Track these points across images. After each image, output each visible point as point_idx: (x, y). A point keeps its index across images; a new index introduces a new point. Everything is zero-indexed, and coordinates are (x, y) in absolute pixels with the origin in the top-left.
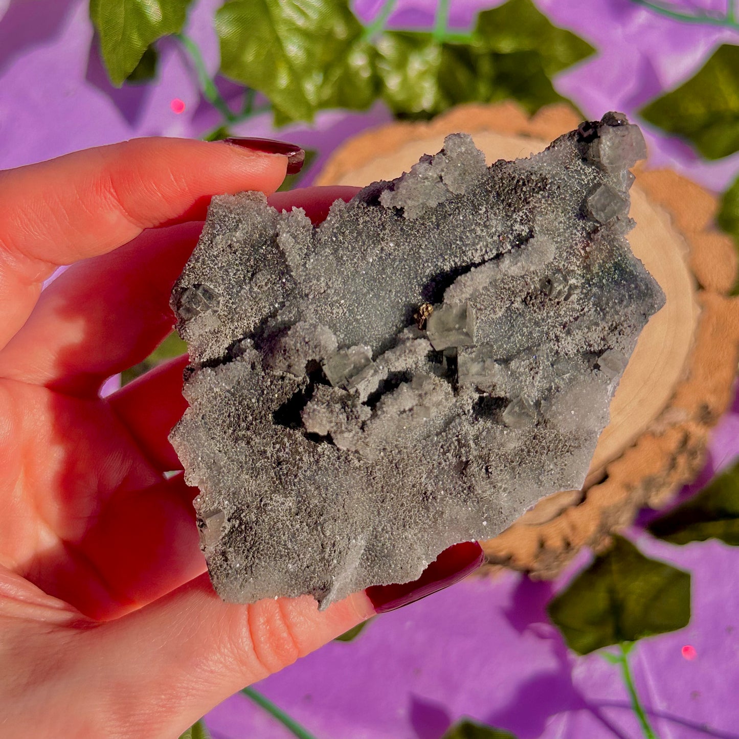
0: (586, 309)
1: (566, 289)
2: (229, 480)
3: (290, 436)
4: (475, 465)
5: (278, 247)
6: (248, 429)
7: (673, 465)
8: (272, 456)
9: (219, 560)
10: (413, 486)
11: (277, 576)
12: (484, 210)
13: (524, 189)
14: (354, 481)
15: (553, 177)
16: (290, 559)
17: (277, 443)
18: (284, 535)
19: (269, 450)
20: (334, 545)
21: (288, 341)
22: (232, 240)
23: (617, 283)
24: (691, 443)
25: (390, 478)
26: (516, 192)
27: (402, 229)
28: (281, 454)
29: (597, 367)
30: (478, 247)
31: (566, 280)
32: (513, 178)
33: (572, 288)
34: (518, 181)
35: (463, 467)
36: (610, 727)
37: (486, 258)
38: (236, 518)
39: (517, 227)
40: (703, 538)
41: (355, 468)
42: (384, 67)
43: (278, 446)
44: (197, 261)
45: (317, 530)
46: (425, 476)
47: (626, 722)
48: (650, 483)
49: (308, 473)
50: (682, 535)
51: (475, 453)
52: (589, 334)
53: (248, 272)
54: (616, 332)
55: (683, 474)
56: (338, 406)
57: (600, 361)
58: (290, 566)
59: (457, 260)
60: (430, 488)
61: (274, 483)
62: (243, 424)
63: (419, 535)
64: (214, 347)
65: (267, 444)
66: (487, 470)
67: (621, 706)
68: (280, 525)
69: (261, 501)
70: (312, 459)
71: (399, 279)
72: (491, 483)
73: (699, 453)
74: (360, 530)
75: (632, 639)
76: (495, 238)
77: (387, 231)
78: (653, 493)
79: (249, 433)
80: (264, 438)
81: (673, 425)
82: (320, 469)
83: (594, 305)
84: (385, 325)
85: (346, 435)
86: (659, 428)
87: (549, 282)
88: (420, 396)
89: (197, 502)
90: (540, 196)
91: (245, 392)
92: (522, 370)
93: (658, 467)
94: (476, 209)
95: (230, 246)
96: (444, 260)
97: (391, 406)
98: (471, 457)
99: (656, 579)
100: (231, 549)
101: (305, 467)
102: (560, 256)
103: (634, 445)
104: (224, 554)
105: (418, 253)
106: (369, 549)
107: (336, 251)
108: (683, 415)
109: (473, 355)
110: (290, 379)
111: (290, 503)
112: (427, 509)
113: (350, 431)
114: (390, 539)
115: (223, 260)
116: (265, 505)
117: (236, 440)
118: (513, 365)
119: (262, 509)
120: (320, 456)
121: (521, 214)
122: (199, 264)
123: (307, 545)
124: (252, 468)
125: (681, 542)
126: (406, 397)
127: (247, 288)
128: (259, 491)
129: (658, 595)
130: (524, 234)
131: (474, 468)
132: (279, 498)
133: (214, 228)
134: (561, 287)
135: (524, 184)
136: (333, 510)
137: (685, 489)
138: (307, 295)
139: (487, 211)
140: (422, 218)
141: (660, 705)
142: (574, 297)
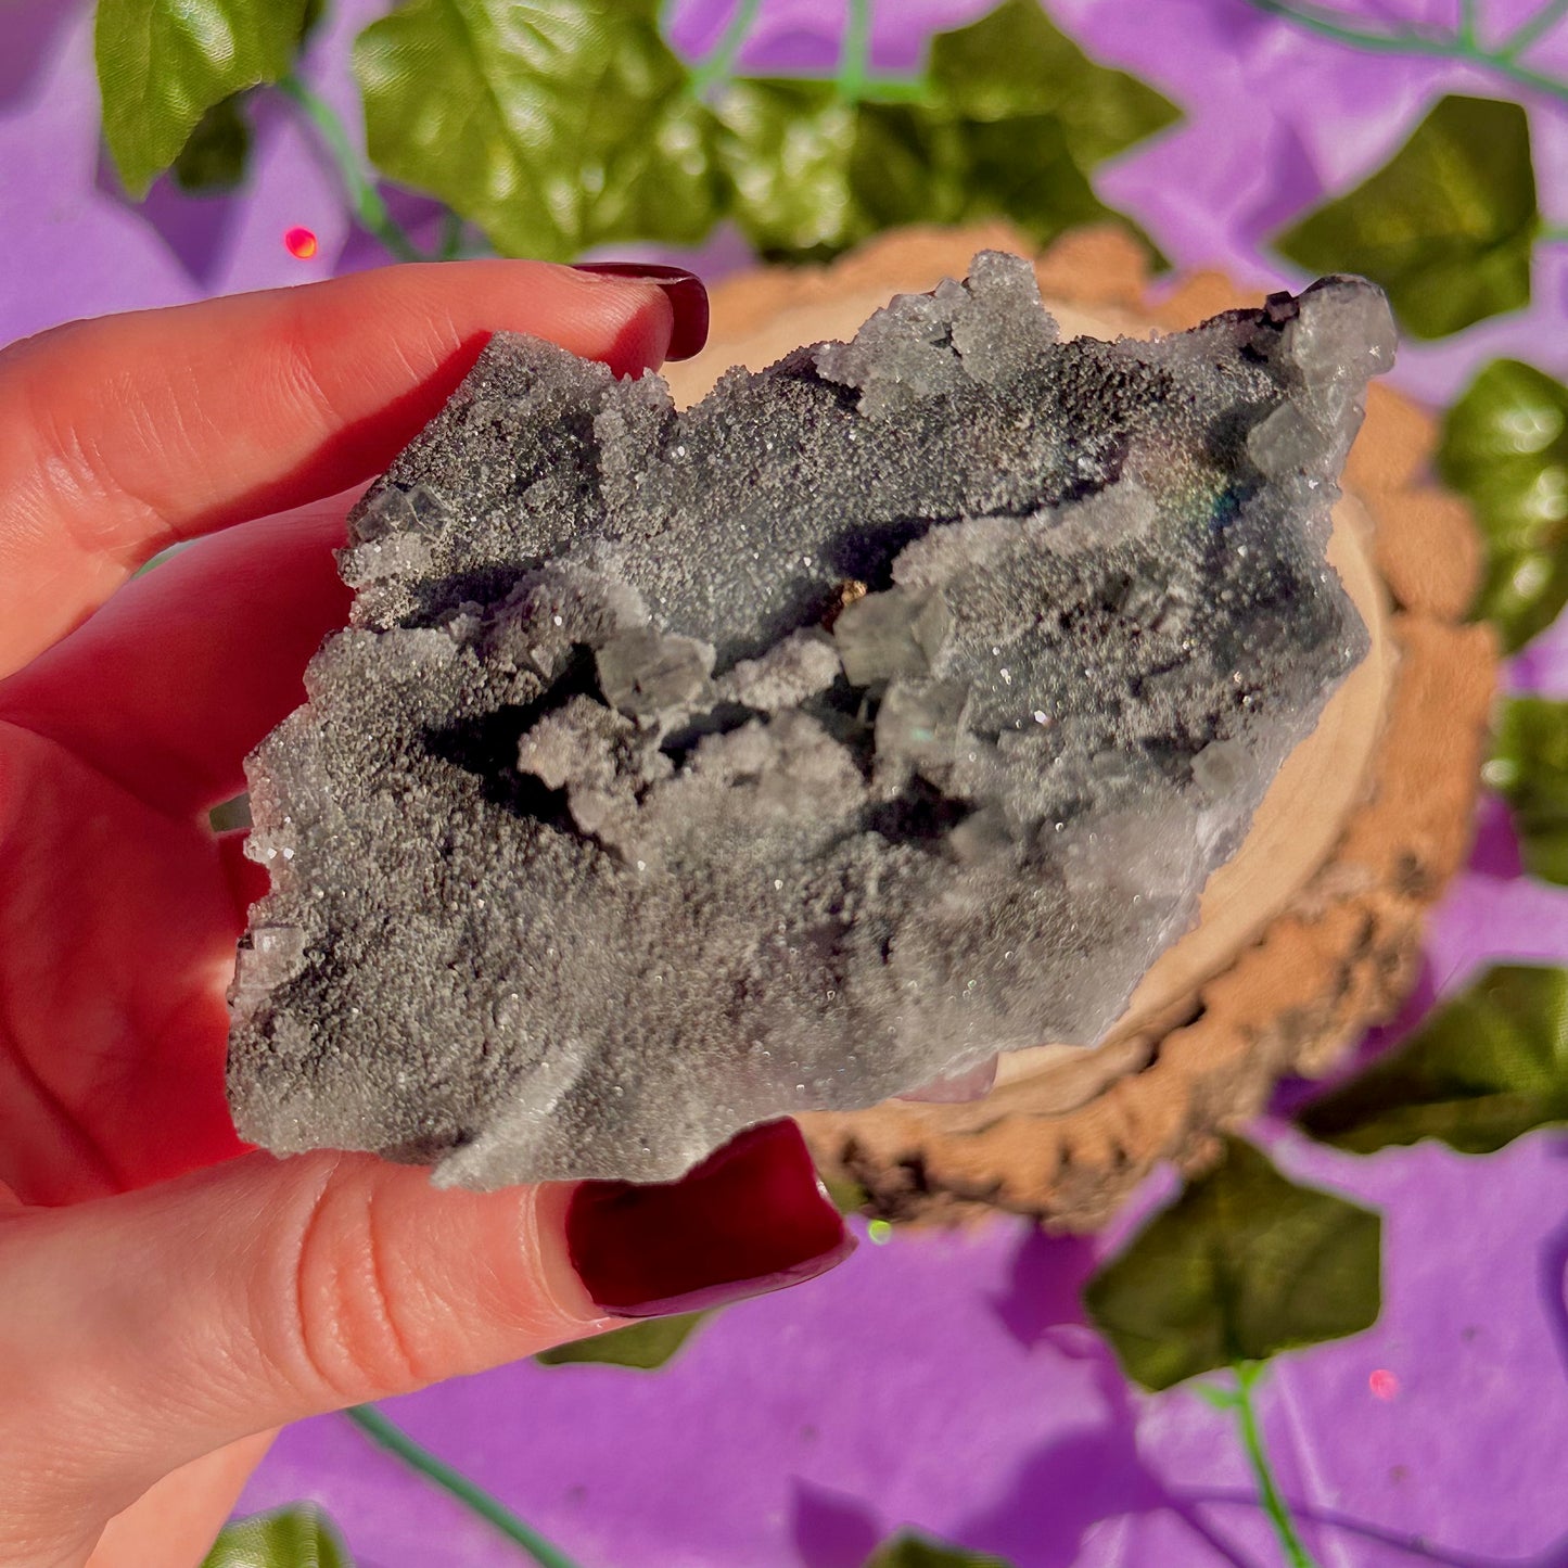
7: (1344, 983)
24: (1383, 937)
36: (1218, 1544)
40: (1408, 1140)
42: (733, 153)
47: (1249, 1533)
48: (1294, 1024)
50: (1368, 1131)
55: (1367, 1002)
67: (1240, 1500)
73: (1401, 957)
75: (1259, 1356)
78: (1306, 1045)
81: (1343, 899)
86: (1312, 906)
88: (783, 752)
93: (1310, 989)
99: (1308, 1227)
103: (1259, 941)
108: (1363, 878)
125: (1366, 1149)
129: (1313, 1260)
137: (1374, 1035)
141: (1324, 1497)
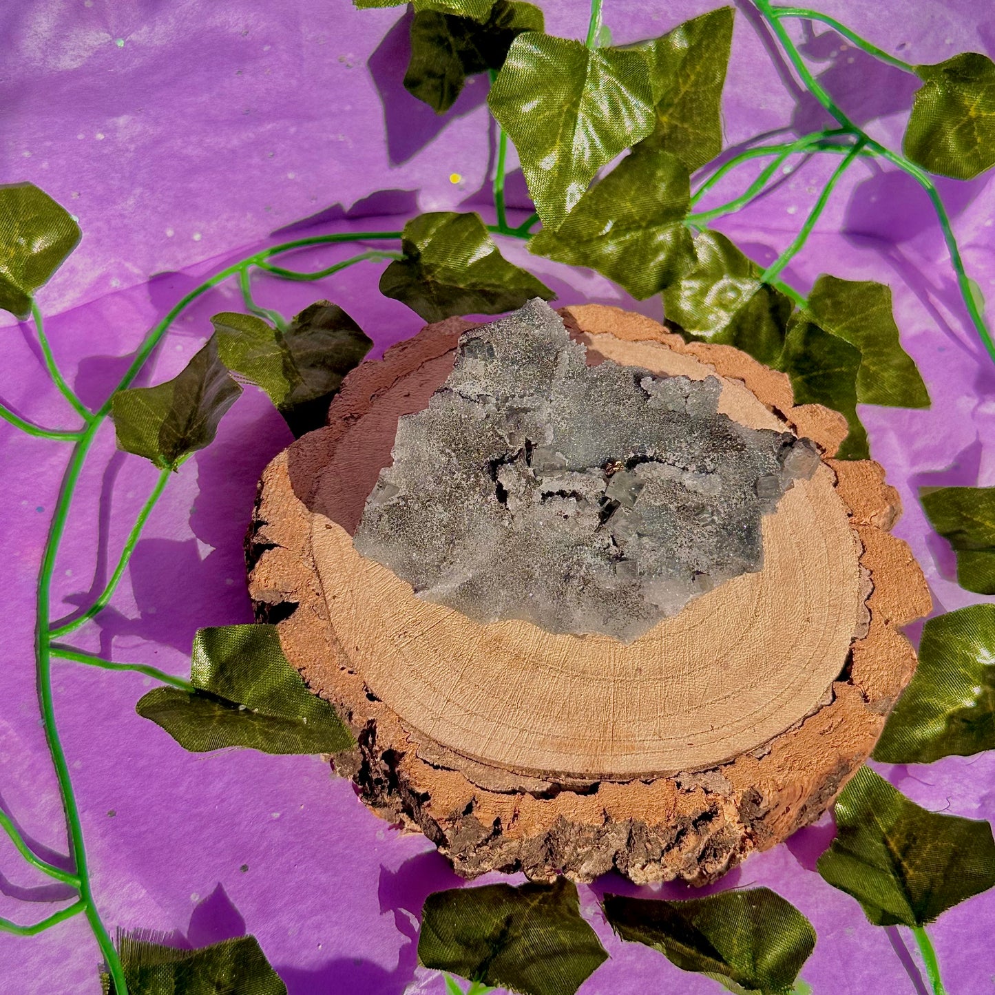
0: (711, 541)
1: (709, 520)
2: (419, 471)
3: (476, 476)
4: (577, 581)
5: (556, 358)
6: (454, 451)
8: (457, 479)
9: (375, 517)
10: (528, 566)
11: (401, 554)
12: (696, 435)
13: (729, 442)
14: (495, 533)
15: (750, 449)
16: (418, 550)
17: (466, 474)
18: (427, 532)
19: (458, 475)
20: (452, 563)
21: (526, 418)
22: (530, 332)
23: (741, 539)
25: (518, 549)
26: (722, 440)
27: (639, 409)
28: (463, 482)
29: (694, 579)
30: (676, 454)
31: (712, 514)
32: (727, 431)
33: (713, 521)
34: (728, 435)
35: (567, 577)
37: (677, 464)
38: (403, 499)
39: (707, 460)
41: (503, 526)
43: (464, 476)
44: (499, 327)
45: (449, 545)
46: (539, 565)
49: (471, 507)
51: (583, 574)
52: (702, 557)
53: (525, 358)
54: (720, 567)
56: (524, 481)
57: (696, 576)
58: (414, 555)
59: (658, 451)
60: (537, 574)
61: (445, 496)
62: (453, 446)
63: (508, 599)
64: (468, 386)
65: (459, 470)
66: (583, 589)
68: (429, 524)
69: (428, 501)
70: (479, 500)
71: (614, 435)
72: (579, 599)
74: (475, 566)
76: (690, 457)
77: (630, 402)
79: (453, 454)
80: (460, 464)
82: (480, 509)
83: (717, 541)
84: (585, 456)
85: (518, 500)
87: (703, 507)
88: (578, 513)
89: (384, 472)
90: (734, 453)
91: (471, 428)
92: (647, 546)
94: (692, 432)
95: (527, 335)
96: (650, 445)
97: (557, 505)
98: (578, 575)
100: (387, 516)
101: (472, 502)
102: (719, 498)
104: (381, 516)
105: (638, 430)
106: (471, 584)
107: (589, 389)
109: (627, 514)
110: (505, 442)
111: (446, 516)
112: (526, 587)
113: (521, 500)
114: (489, 586)
115: (514, 339)
116: (429, 506)
117: (442, 452)
118: (645, 540)
119: (425, 506)
120: (486, 502)
121: (715, 455)
122: (498, 330)
123: (436, 549)
124: (438, 477)
126: (570, 507)
127: (516, 368)
128: (433, 494)
130: (708, 468)
131: (575, 582)
132: (440, 508)
133: (524, 316)
134: (707, 515)
135: (730, 439)
136: (468, 541)
138: (551, 401)
139: (696, 438)
140: (657, 410)
142: (709, 528)
